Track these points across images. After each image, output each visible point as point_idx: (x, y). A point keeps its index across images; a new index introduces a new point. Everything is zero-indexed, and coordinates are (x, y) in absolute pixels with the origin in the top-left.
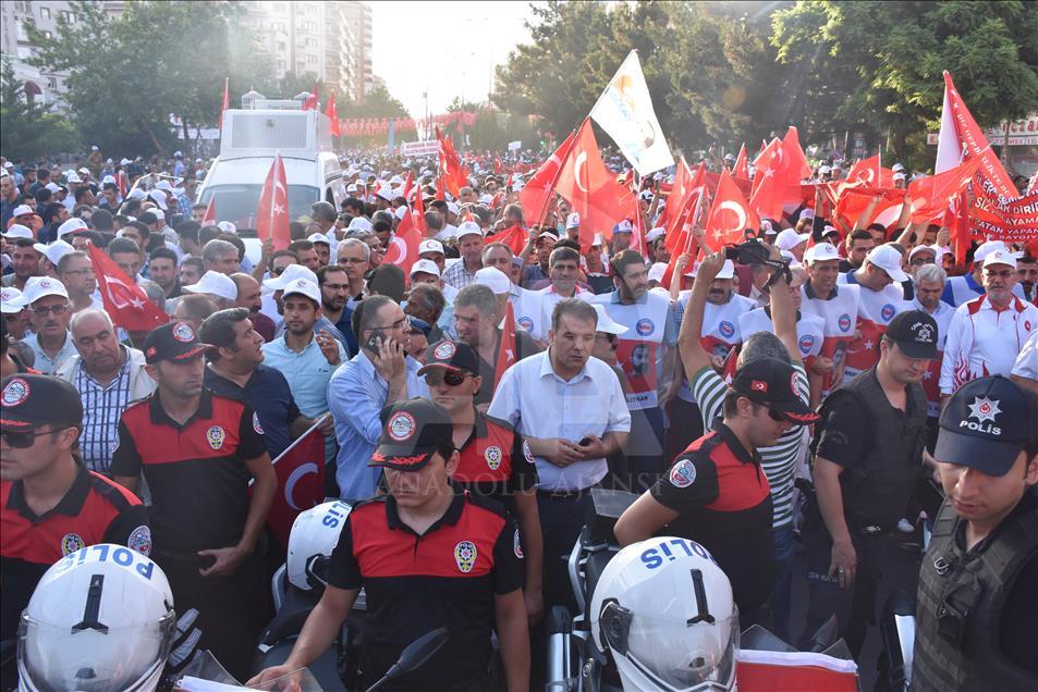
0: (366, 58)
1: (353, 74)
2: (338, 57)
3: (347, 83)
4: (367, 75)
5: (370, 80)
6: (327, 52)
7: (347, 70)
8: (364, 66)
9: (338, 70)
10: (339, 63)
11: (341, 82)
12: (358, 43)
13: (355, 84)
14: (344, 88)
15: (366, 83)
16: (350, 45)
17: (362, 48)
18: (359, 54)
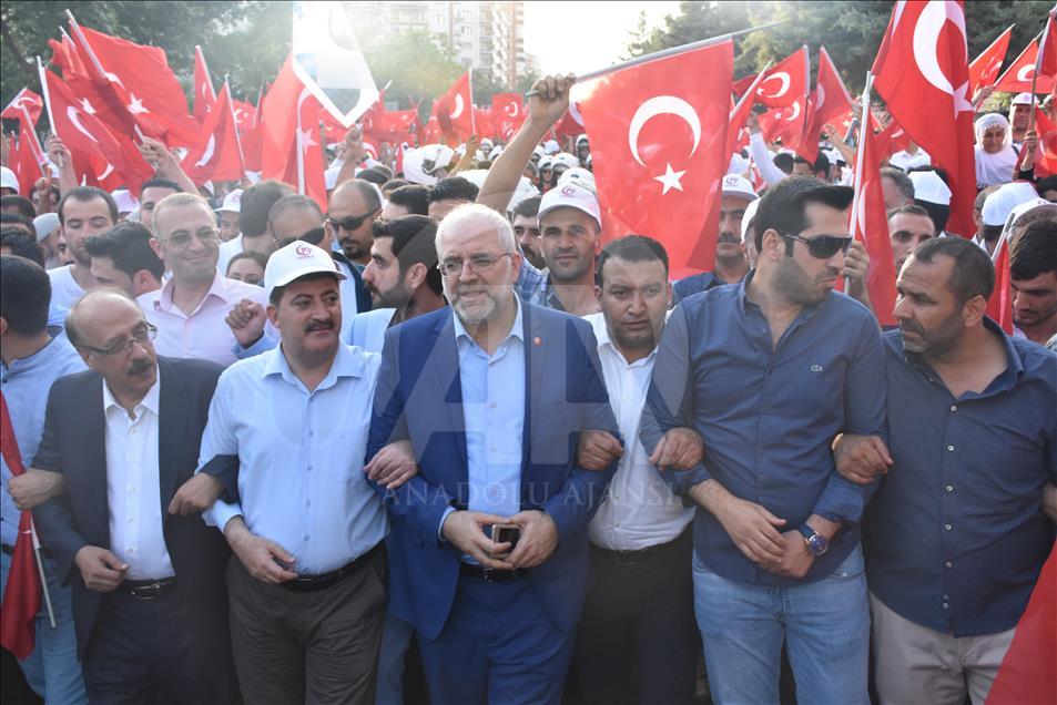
0: (518, 37)
1: (505, 57)
2: (491, 43)
3: (499, 66)
4: (519, 55)
5: (522, 59)
6: (481, 38)
7: (499, 54)
8: (515, 44)
9: (491, 55)
10: (492, 48)
11: (494, 67)
12: (510, 24)
13: (508, 65)
14: (497, 73)
15: (518, 63)
16: (502, 27)
17: (514, 27)
18: (511, 35)
